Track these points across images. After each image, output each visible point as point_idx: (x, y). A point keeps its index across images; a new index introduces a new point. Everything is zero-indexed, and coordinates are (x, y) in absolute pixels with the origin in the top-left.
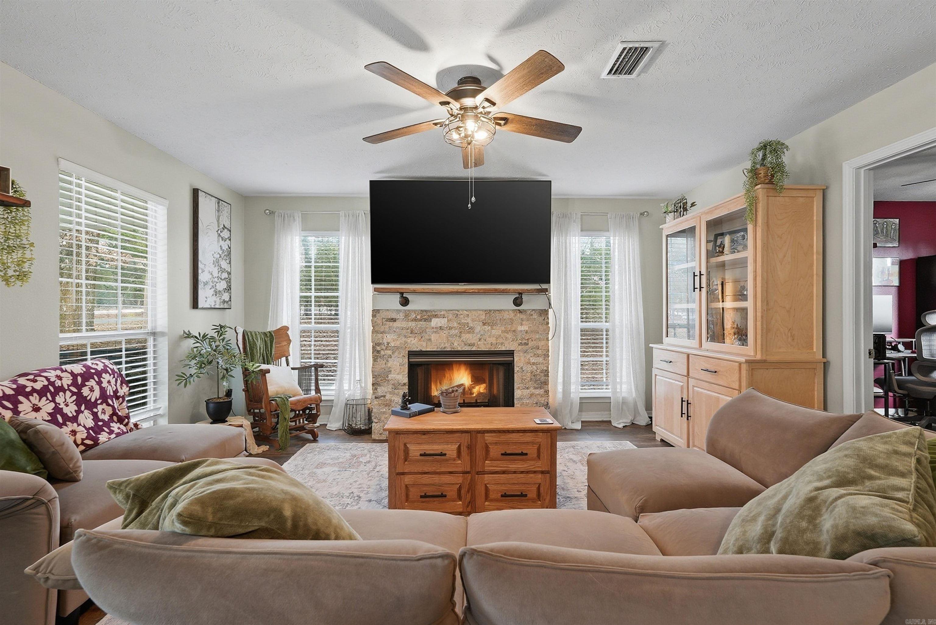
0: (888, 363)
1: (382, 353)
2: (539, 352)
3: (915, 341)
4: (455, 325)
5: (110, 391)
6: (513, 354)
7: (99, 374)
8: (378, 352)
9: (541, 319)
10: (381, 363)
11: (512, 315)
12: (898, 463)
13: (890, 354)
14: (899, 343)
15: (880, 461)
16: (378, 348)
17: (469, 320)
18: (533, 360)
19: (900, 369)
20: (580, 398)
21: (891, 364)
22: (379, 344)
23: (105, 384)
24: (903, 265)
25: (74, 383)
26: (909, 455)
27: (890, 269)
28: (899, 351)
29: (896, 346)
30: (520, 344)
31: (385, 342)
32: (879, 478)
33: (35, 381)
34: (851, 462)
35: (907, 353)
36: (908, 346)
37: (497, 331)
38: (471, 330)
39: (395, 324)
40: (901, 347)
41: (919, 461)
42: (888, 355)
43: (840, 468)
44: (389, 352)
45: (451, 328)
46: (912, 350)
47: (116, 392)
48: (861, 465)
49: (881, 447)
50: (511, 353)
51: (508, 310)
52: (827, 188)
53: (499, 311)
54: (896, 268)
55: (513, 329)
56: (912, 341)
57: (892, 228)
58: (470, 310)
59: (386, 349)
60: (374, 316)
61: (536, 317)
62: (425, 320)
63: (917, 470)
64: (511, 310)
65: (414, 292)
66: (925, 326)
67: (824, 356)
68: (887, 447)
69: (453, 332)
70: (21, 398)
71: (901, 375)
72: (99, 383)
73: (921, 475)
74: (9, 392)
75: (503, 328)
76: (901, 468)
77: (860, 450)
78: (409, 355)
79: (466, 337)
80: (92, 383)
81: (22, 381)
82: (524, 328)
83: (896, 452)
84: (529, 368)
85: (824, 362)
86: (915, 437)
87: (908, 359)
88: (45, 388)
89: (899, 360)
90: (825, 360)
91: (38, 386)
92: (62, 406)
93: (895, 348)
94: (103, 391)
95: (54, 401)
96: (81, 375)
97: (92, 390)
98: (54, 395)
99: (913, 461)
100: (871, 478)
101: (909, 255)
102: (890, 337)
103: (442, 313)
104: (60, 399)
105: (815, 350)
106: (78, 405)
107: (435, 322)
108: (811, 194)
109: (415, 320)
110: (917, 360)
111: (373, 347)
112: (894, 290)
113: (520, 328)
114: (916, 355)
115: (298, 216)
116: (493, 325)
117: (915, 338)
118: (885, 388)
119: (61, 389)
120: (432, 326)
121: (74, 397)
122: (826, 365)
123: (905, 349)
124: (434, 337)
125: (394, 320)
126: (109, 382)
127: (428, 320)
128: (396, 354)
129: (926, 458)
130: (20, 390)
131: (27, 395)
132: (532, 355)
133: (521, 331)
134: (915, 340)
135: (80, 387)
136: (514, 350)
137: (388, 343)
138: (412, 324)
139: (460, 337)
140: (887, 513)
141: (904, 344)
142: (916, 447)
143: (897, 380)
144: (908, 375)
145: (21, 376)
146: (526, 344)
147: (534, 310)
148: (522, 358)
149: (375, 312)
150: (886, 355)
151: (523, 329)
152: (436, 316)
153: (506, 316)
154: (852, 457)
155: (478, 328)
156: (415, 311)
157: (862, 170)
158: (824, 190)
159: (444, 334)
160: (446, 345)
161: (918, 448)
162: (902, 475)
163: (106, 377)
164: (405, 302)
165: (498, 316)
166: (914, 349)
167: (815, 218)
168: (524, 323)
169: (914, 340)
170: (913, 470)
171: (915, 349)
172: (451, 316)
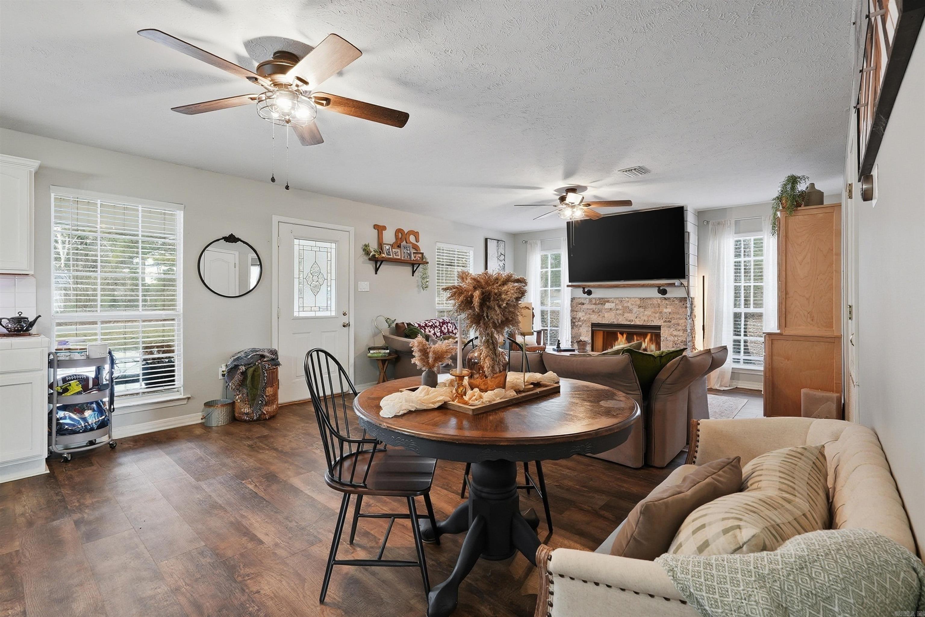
1: (576, 324)
2: (680, 328)
4: (620, 307)
5: (451, 330)
6: (660, 328)
7: (447, 323)
8: (574, 323)
9: (681, 304)
10: (576, 329)
11: (659, 301)
16: (574, 321)
17: (629, 304)
18: (675, 333)
20: (732, 368)
22: (575, 318)
23: (449, 327)
25: (440, 325)
30: (665, 321)
31: (577, 317)
33: (429, 323)
37: (648, 312)
38: (631, 311)
39: (584, 307)
44: (580, 323)
45: (617, 309)
47: (453, 331)
50: (659, 328)
51: (657, 298)
52: (841, 204)
53: (650, 298)
55: (660, 311)
58: (630, 298)
59: (579, 321)
60: (572, 301)
61: (677, 303)
62: (602, 304)
64: (658, 298)
65: (594, 287)
69: (618, 312)
70: (426, 327)
72: (447, 326)
74: (424, 325)
75: (653, 310)
78: (592, 325)
79: (627, 315)
80: (445, 326)
81: (427, 322)
82: (669, 310)
84: (672, 338)
88: (432, 325)
91: (430, 324)
92: (436, 332)
94: (448, 329)
95: (434, 330)
96: (442, 323)
97: (445, 328)
98: (434, 328)
103: (612, 300)
104: (436, 329)
106: (441, 333)
107: (608, 306)
108: (830, 210)
109: (595, 304)
111: (571, 320)
113: (665, 310)
115: (539, 243)
116: (645, 308)
119: (436, 326)
120: (606, 308)
121: (440, 330)
124: (606, 315)
125: (583, 304)
126: (450, 327)
127: (603, 304)
128: (584, 325)
130: (426, 325)
131: (427, 327)
132: (674, 329)
133: (666, 313)
135: (441, 327)
136: (660, 326)
137: (580, 318)
138: (593, 307)
139: (623, 315)
145: (427, 321)
146: (670, 322)
147: (676, 298)
148: (667, 331)
149: (573, 299)
151: (667, 311)
152: (608, 302)
153: (655, 302)
155: (635, 309)
156: (595, 299)
159: (612, 314)
160: (614, 320)
163: (449, 324)
164: (589, 293)
165: (649, 302)
167: (834, 228)
168: (668, 306)
172: (617, 302)
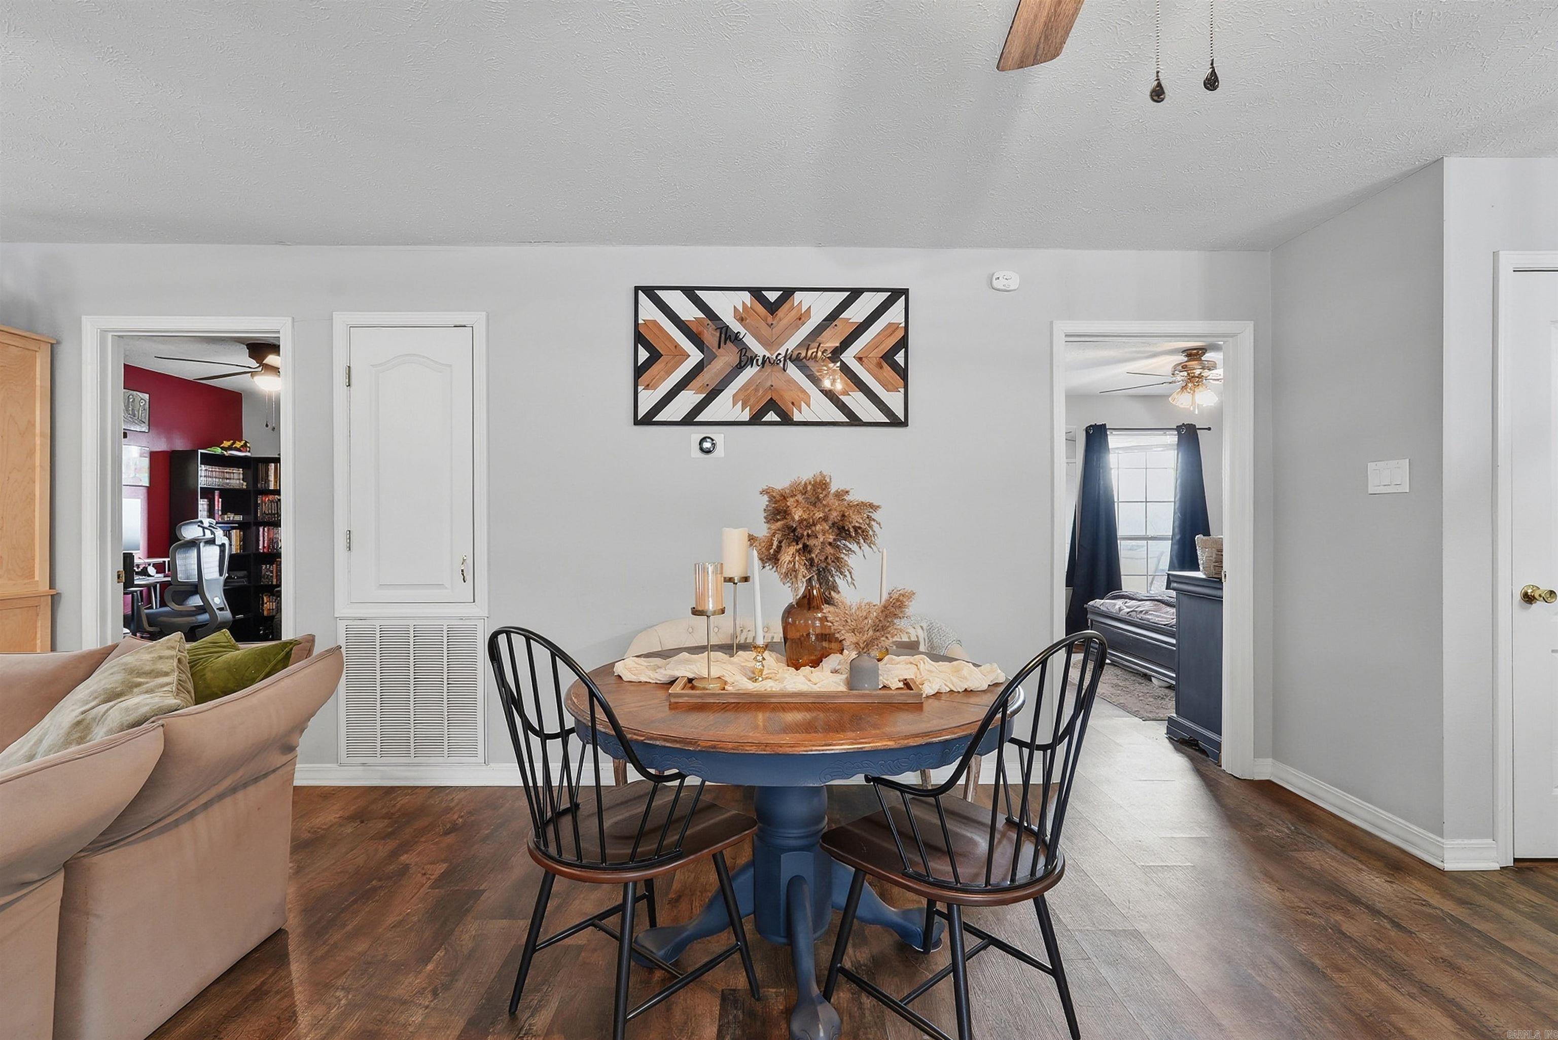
0: (136, 591)
3: (169, 561)
12: (163, 666)
13: (139, 580)
14: (149, 565)
15: (147, 668)
19: (150, 602)
21: (138, 592)
24: (154, 457)
26: (172, 657)
27: (138, 463)
28: (149, 576)
29: (145, 569)
32: (147, 683)
34: (119, 677)
35: (160, 577)
36: (160, 568)
40: (151, 570)
41: (179, 661)
42: (136, 582)
43: (107, 686)
46: (165, 572)
48: (129, 677)
49: (147, 657)
52: (58, 343)
54: (146, 462)
56: (165, 562)
57: (140, 406)
63: (178, 667)
66: (180, 540)
67: (52, 585)
68: (152, 655)
71: (151, 608)
73: (181, 671)
76: (165, 670)
77: (126, 664)
83: (161, 658)
85: (51, 595)
86: (176, 641)
87: (160, 585)
89: (148, 587)
90: (53, 592)
93: (144, 572)
99: (176, 660)
100: (139, 685)
101: (161, 446)
102: (140, 558)
105: (37, 578)
108: (32, 346)
110: (172, 585)
112: (143, 493)
114: (169, 579)
117: (168, 557)
118: (132, 627)
122: (55, 600)
123: (157, 573)
129: (185, 657)
134: (169, 559)
140: (157, 700)
141: (155, 565)
142: (177, 650)
143: (148, 615)
144: (161, 607)
150: (134, 582)
154: (120, 673)
157: (110, 335)
158: (52, 344)
161: (179, 651)
162: (166, 674)
166: (167, 572)
167: (38, 383)
169: (166, 560)
170: (175, 667)
171: (169, 570)
